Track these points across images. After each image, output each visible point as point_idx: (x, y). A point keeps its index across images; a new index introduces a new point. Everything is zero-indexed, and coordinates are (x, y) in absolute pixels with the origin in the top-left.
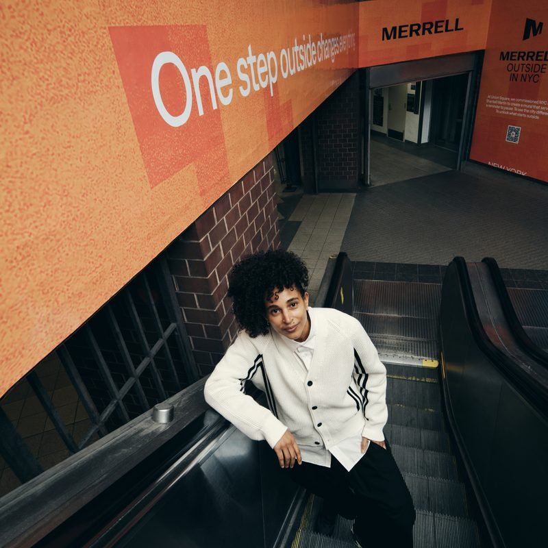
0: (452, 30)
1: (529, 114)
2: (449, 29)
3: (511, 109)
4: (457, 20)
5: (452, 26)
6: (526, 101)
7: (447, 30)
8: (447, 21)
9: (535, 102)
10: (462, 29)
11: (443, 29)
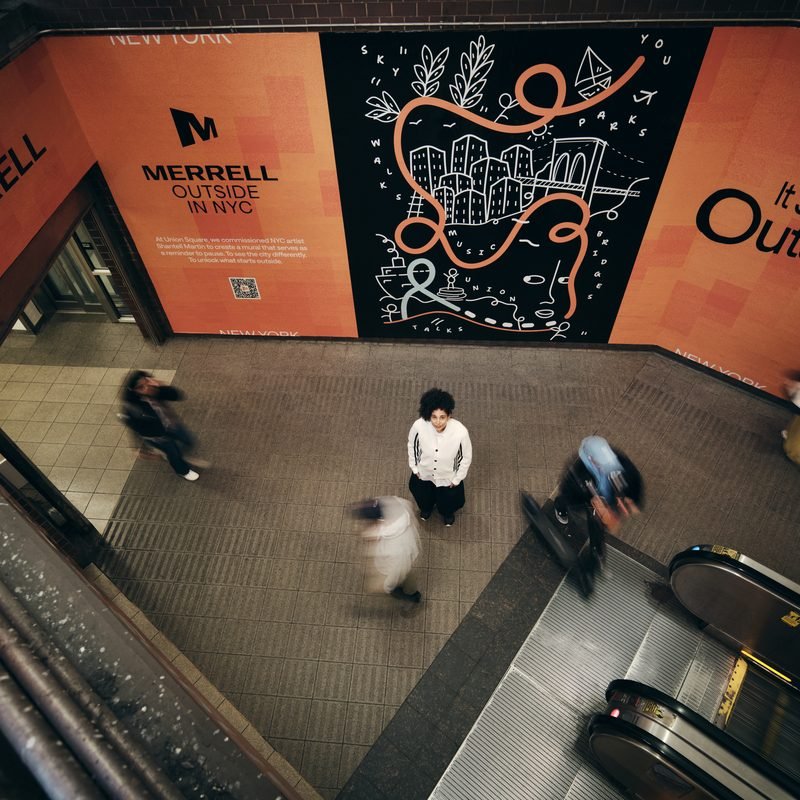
0: (31, 164)
1: (259, 258)
2: (24, 165)
3: (221, 254)
4: (26, 138)
5: (25, 157)
6: (246, 241)
7: (22, 171)
8: (11, 152)
9: (262, 241)
10: (44, 150)
11: (14, 172)
